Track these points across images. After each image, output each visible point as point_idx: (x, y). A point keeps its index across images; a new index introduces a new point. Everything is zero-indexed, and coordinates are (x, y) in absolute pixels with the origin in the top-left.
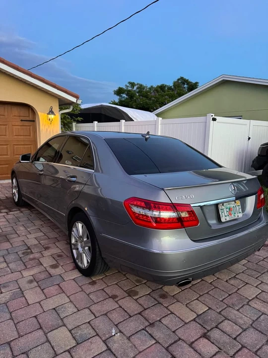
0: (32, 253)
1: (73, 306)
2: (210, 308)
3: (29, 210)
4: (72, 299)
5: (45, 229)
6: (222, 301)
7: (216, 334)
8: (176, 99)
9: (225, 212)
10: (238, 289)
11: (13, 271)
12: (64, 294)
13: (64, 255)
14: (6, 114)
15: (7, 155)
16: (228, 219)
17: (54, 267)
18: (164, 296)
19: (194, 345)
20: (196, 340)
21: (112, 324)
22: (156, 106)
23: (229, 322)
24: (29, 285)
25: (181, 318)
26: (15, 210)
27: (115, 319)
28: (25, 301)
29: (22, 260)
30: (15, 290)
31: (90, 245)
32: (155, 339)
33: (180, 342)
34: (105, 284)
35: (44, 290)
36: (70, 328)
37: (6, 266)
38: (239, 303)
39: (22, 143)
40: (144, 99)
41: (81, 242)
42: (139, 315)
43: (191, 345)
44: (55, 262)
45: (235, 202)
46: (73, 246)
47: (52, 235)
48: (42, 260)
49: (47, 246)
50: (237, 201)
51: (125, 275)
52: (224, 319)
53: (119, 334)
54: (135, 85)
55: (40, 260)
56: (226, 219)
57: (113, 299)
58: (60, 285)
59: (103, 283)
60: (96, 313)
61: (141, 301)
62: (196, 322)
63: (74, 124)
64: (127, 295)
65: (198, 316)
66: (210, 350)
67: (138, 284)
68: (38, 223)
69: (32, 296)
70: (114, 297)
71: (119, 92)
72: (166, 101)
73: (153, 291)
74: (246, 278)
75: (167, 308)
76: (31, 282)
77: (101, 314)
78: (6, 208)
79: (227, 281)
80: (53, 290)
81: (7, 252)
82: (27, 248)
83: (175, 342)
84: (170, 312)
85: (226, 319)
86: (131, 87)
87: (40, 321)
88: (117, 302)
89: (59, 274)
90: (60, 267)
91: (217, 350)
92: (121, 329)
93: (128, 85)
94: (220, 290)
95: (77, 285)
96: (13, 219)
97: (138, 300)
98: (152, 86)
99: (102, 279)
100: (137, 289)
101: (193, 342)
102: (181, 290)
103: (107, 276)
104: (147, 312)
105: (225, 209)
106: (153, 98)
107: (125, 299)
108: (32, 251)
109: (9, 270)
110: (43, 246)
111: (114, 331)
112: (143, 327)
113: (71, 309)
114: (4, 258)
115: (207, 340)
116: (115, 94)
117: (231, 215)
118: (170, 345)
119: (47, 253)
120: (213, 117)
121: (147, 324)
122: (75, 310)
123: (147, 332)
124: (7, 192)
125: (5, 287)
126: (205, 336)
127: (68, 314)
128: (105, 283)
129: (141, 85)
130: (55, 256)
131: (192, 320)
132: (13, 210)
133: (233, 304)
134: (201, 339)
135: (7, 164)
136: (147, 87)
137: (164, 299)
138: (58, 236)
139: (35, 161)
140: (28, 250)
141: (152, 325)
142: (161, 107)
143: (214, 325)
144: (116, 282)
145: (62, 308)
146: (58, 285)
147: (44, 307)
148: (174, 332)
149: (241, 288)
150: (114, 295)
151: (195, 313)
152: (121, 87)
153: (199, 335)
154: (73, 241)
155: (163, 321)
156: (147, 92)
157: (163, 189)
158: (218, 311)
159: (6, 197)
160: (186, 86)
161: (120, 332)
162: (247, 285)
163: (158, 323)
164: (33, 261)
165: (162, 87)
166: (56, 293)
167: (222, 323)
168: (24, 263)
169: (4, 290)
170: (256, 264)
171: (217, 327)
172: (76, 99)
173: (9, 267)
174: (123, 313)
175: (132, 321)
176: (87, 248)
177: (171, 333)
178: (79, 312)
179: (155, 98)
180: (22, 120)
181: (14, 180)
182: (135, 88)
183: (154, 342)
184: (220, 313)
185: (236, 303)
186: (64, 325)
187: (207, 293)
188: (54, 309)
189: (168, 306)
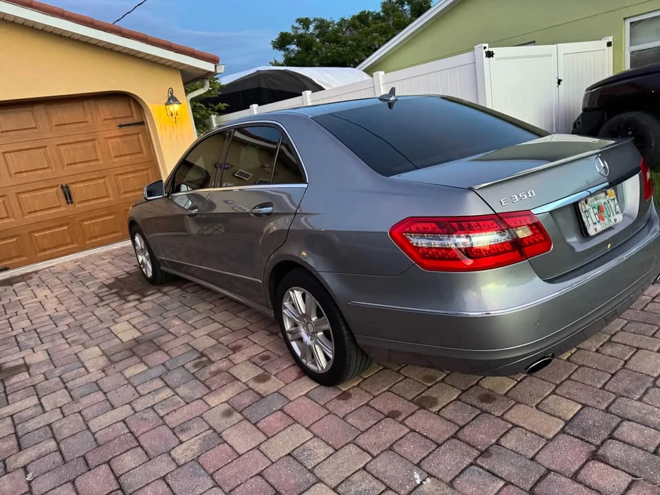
0: (211, 362)
1: (322, 444)
2: (584, 406)
3: (178, 288)
4: (316, 431)
5: (221, 316)
6: (603, 388)
7: (614, 450)
8: (394, 36)
9: (593, 215)
10: (626, 362)
11: (187, 400)
12: (298, 425)
13: (272, 355)
14: (89, 118)
15: (108, 196)
16: (600, 228)
17: (262, 379)
18: (488, 397)
19: (580, 477)
20: (581, 467)
21: (410, 465)
22: (357, 56)
23: (631, 423)
24: (228, 420)
25: (536, 431)
26: (152, 292)
27: (412, 453)
28: (229, 450)
29: (197, 378)
30: (204, 434)
31: (327, 326)
32: (501, 478)
33: (551, 476)
34: (368, 395)
35: (258, 425)
36: (334, 484)
37: (172, 393)
38: (638, 388)
39: (131, 170)
40: (333, 45)
41: (306, 326)
42: (454, 440)
43: (575, 477)
44: (261, 371)
45: (606, 194)
46: (289, 336)
47: (237, 323)
48: (234, 371)
49: (234, 344)
50: (609, 191)
51: (398, 372)
52: (620, 419)
53: (429, 480)
54: (311, 23)
55: (231, 371)
56: (596, 230)
57: (394, 418)
58: (285, 409)
59: (363, 392)
60: (372, 451)
61: (447, 413)
62: (568, 434)
63: (213, 117)
64: (417, 407)
65: (567, 423)
66: (615, 481)
67: (430, 385)
68: (203, 307)
69: (241, 438)
70: (393, 415)
71: (282, 42)
72: (376, 43)
73: (463, 391)
74: (633, 339)
75: (501, 417)
76: (228, 414)
77: (381, 449)
78: (135, 292)
79: (597, 351)
80: (274, 421)
81: (163, 368)
82: (198, 355)
83: (542, 477)
84: (510, 426)
85: (623, 419)
86: (304, 28)
87: (272, 480)
88: (402, 423)
89: (275, 390)
90: (273, 377)
91: (630, 479)
92: (429, 470)
93: (297, 25)
94: (591, 370)
95: (318, 405)
96: (153, 309)
97: (441, 413)
98: (343, 19)
99: (358, 385)
100: (433, 393)
101: (577, 473)
102: (516, 382)
103: (365, 379)
104: (466, 431)
105: (591, 211)
106: (350, 42)
107: (416, 415)
108: (209, 359)
109: (179, 399)
110: (227, 346)
111: (417, 476)
112: (470, 461)
113: (322, 451)
114: (162, 379)
115: (602, 464)
116: (274, 47)
117: (603, 220)
118: (536, 484)
119: (239, 357)
120: (487, 50)
121: (475, 453)
122: (331, 451)
123: (481, 467)
124: (126, 264)
125: (183, 431)
126: (594, 456)
127: (319, 460)
128: (366, 391)
129: (322, 21)
130: (256, 359)
131: (559, 433)
132: (149, 293)
133: (625, 391)
134: (591, 464)
135: (111, 214)
136: (333, 22)
137: (490, 402)
138: (247, 324)
139: (173, 192)
140: (203, 359)
141: (485, 453)
142: (368, 56)
143: (605, 434)
144: (387, 388)
145: (304, 450)
146: (281, 410)
147: (269, 456)
148: (532, 459)
149: (630, 358)
150: (392, 412)
151: (559, 417)
152: (284, 32)
153: (583, 457)
154: (288, 326)
155: (503, 442)
156: (336, 32)
157: (471, 189)
158: (603, 407)
159: (127, 273)
160: (406, 7)
161: (430, 475)
162: (640, 351)
163: (495, 448)
164: (218, 376)
165: (363, 18)
166: (281, 425)
167: (619, 429)
168: (203, 383)
169: (183, 436)
170: (642, 310)
171: (611, 437)
172: (213, 65)
173: (177, 394)
174: (423, 441)
175: (444, 453)
176: (320, 334)
177: (529, 462)
178: (340, 453)
179: (354, 40)
180: (121, 126)
181: (137, 239)
182: (311, 28)
183: (502, 483)
184: (607, 410)
185: (631, 386)
186: (320, 481)
187: (569, 378)
188: (289, 454)
189: (503, 415)
